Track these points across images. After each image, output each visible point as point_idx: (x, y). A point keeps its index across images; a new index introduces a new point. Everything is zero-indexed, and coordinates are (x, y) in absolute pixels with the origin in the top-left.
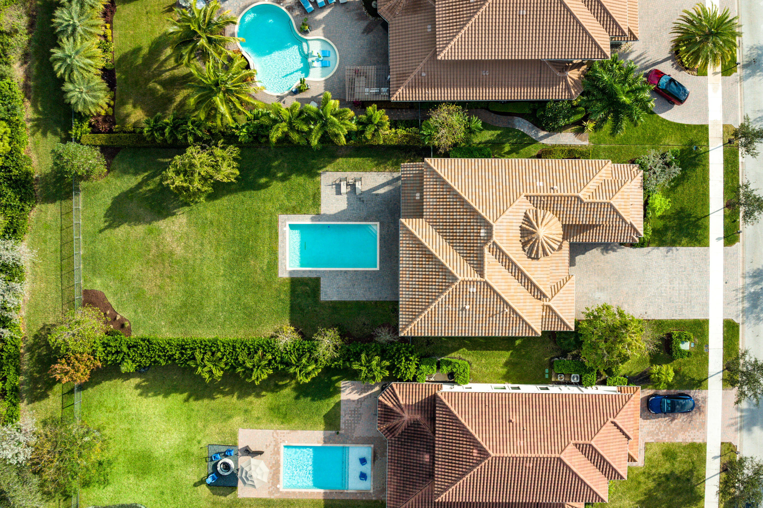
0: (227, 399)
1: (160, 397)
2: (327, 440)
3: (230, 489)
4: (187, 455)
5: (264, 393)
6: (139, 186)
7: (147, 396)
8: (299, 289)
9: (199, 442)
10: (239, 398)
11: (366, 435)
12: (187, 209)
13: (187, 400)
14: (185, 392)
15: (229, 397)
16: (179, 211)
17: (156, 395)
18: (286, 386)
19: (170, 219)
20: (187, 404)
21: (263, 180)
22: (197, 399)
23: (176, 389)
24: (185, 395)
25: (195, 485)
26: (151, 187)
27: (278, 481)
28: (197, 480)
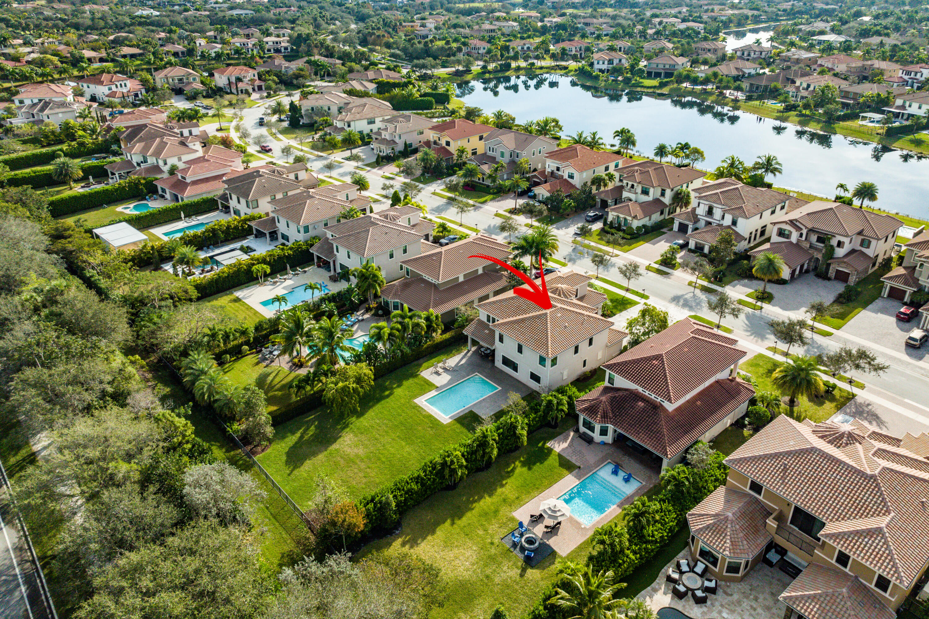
0: (482, 502)
1: (429, 538)
2: (578, 477)
3: (551, 557)
4: (492, 558)
5: (504, 482)
6: (302, 437)
7: (417, 544)
8: (465, 422)
9: (492, 543)
10: (490, 496)
11: (598, 458)
12: (348, 429)
13: (453, 524)
14: (446, 520)
15: (483, 500)
16: (344, 433)
17: (424, 538)
18: (514, 468)
19: (341, 440)
20: (455, 526)
21: (387, 393)
22: (460, 518)
23: (438, 523)
24: (449, 521)
25: (522, 576)
26: (311, 433)
27: (579, 524)
28: (519, 571)
